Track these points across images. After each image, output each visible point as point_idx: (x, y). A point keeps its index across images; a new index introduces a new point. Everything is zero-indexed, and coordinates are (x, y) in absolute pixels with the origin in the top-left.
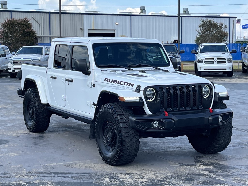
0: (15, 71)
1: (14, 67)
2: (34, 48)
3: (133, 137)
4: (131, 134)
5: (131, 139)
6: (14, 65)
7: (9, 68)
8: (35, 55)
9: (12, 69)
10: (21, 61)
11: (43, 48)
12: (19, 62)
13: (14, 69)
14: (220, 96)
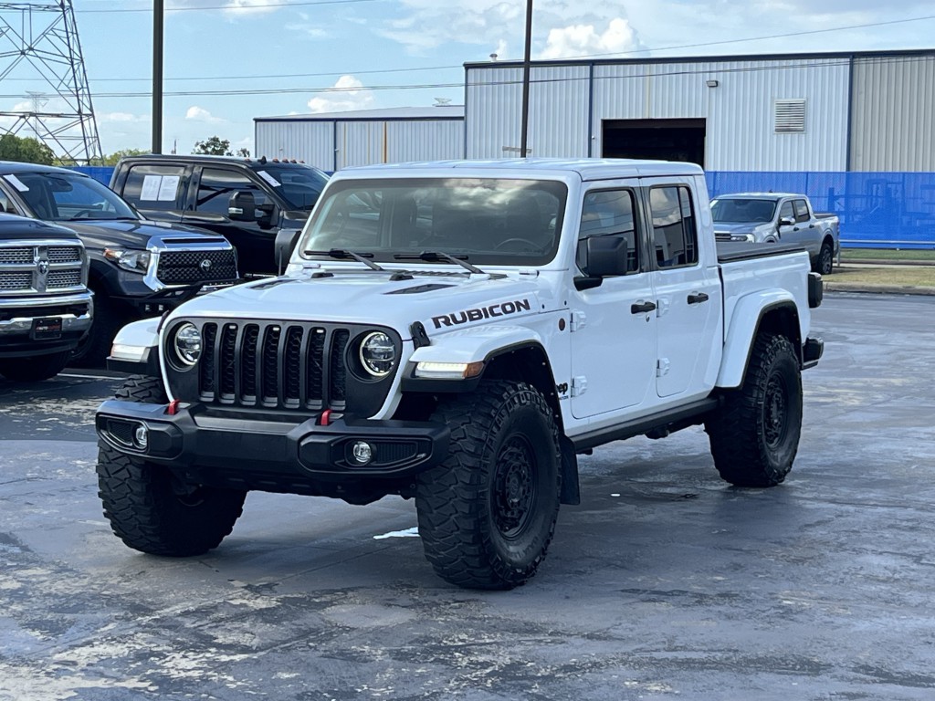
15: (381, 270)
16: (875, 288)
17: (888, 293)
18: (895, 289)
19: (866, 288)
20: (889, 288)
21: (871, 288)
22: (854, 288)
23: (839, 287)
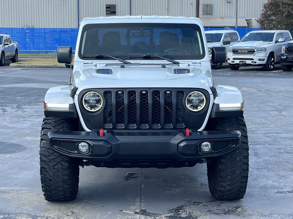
0: (234, 62)
1: (233, 57)
2: (263, 34)
3: (57, 163)
4: (54, 158)
5: (54, 166)
6: (234, 55)
7: (228, 59)
8: (262, 42)
9: (231, 60)
10: (241, 50)
11: (274, 33)
12: (239, 51)
13: (234, 59)
14: (221, 109)
15: (130, 63)
16: (45, 66)
17: (49, 67)
18: (51, 66)
19: (41, 66)
20: (49, 66)
21: (43, 66)
22: (37, 66)
23: (32, 66)
